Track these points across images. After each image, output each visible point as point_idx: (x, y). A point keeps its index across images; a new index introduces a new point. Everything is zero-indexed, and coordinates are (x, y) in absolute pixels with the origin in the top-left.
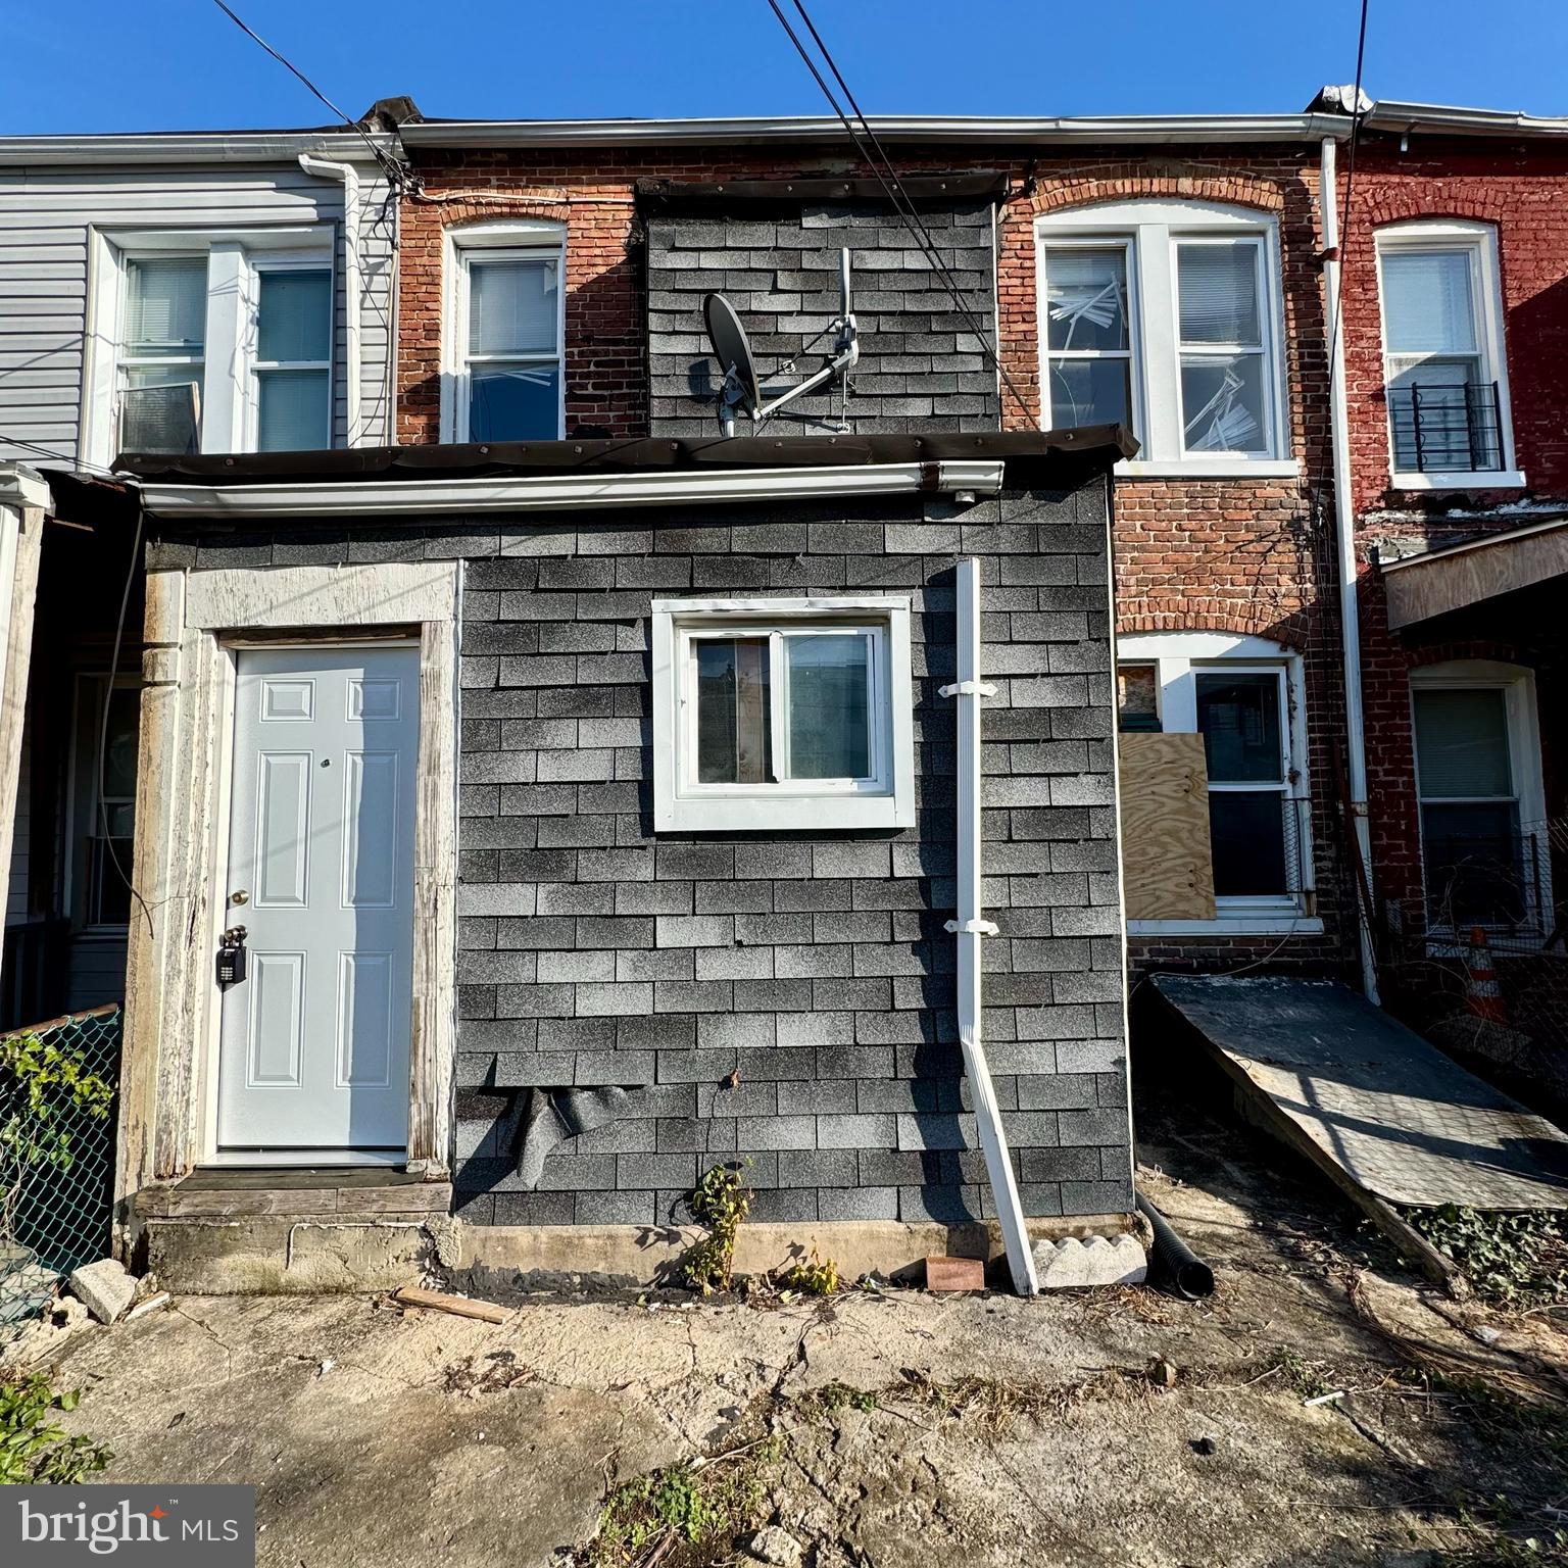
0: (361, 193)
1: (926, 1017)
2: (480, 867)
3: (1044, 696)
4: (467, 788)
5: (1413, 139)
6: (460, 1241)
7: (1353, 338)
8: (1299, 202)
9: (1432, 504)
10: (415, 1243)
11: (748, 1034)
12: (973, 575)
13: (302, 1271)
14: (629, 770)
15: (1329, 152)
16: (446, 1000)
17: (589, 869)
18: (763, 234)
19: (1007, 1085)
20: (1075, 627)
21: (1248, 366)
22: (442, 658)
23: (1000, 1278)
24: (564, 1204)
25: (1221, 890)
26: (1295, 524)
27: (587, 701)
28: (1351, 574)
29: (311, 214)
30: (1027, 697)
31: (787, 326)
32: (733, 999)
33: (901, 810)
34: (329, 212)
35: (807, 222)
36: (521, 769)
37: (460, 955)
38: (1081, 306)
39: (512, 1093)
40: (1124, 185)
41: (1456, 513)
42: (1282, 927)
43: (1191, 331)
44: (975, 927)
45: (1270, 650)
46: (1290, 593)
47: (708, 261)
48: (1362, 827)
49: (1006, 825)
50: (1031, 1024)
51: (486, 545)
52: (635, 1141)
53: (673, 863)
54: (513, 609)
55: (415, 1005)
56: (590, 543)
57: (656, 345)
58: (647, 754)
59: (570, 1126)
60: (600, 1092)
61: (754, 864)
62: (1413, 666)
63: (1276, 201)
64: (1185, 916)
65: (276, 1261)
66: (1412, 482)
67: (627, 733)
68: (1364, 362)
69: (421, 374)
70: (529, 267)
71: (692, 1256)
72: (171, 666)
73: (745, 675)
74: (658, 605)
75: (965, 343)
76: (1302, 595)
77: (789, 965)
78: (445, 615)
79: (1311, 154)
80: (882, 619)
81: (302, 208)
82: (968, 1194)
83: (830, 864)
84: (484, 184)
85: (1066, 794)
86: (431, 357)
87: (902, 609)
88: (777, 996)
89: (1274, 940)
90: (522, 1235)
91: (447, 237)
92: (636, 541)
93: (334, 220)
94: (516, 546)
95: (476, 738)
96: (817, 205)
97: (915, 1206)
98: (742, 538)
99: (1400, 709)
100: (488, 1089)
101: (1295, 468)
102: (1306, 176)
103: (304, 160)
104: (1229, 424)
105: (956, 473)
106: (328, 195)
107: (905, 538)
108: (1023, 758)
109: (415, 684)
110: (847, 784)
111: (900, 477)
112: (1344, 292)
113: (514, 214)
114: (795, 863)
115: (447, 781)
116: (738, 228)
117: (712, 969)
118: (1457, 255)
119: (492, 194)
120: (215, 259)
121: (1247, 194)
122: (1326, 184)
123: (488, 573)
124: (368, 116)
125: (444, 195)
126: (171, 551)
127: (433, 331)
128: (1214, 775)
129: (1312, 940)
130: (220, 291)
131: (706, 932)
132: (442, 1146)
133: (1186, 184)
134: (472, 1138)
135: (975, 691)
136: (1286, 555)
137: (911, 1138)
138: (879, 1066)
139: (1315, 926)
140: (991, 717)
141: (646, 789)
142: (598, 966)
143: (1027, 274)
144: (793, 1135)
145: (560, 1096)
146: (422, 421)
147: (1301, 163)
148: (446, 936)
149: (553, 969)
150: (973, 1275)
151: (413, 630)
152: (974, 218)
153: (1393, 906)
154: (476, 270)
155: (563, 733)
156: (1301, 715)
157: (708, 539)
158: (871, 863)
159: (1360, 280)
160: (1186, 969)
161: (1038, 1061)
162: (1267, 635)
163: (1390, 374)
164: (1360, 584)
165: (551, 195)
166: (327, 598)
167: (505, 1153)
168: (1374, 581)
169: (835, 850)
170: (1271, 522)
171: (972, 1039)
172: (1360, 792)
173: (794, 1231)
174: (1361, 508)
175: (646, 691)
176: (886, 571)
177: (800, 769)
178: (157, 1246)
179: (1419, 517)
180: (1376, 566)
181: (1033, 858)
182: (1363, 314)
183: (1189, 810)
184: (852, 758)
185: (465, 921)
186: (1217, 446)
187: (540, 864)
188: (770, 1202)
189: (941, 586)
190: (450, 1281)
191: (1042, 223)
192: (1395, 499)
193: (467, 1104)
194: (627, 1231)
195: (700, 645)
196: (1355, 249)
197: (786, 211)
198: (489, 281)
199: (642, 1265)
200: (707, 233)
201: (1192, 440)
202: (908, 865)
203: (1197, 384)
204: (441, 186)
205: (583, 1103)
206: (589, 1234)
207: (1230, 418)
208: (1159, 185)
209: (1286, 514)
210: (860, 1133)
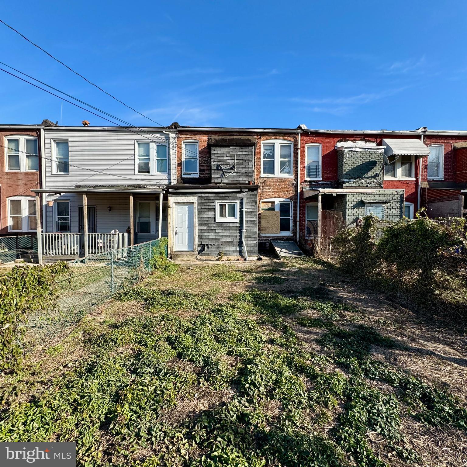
0: (172, 136)
1: (240, 239)
2: (200, 225)
3: (251, 210)
4: (199, 218)
5: (311, 133)
6: (199, 257)
7: (301, 159)
8: (296, 140)
9: (310, 182)
10: (195, 257)
11: (224, 240)
12: (245, 199)
13: (185, 259)
14: (213, 216)
15: (300, 134)
16: (197, 237)
17: (210, 225)
18: (226, 149)
19: (246, 244)
20: (254, 204)
21: (289, 162)
22: (196, 206)
23: (245, 260)
24: (208, 254)
25: (281, 231)
26: (293, 184)
27: (210, 210)
28: (299, 191)
29: (165, 139)
30: (249, 210)
31: (228, 161)
32: (223, 237)
33: (238, 220)
34: (167, 138)
35: (231, 148)
36: (204, 216)
37: (198, 233)
38: (268, 152)
39: (203, 245)
40: (273, 137)
41: (313, 183)
42: (288, 235)
43: (282, 157)
44: (244, 231)
45: (289, 200)
46: (291, 193)
47: (219, 152)
48: (298, 223)
49: (247, 222)
50: (249, 239)
51: (200, 195)
52: (214, 249)
53: (217, 225)
54: (203, 201)
55: (194, 237)
56: (209, 195)
57: (212, 163)
58: (215, 215)
59: (208, 248)
60: (211, 245)
61: (225, 225)
62: (306, 203)
63: (293, 140)
64: (276, 234)
65: (183, 258)
66: (308, 179)
67: (213, 213)
68: (303, 163)
69: (180, 161)
70: (193, 145)
71: (219, 258)
72: (171, 206)
73: (224, 208)
74: (216, 201)
75: (250, 164)
76: (293, 193)
77: (228, 234)
78: (196, 202)
79: (297, 134)
80: (237, 203)
81: (164, 138)
82: (243, 254)
83: (231, 225)
84: (188, 135)
85: (252, 219)
86: (181, 159)
87: (238, 202)
88: (226, 236)
89: (287, 237)
90: (204, 257)
91: (183, 141)
92: (214, 195)
93: (168, 140)
94: (203, 195)
95: (200, 213)
96: (232, 146)
97: (238, 254)
98: (224, 195)
99: (304, 208)
100: (201, 244)
101: (293, 177)
102: (297, 137)
103: (164, 132)
104: (286, 170)
105: (243, 190)
106: (167, 136)
107: (239, 195)
108: (249, 216)
109: (194, 208)
110: (233, 218)
111: (238, 190)
112: (301, 153)
113: (192, 139)
114: (228, 225)
115: (197, 217)
116: (223, 148)
117: (221, 234)
118: (317, 147)
119: (189, 136)
120: (151, 144)
121: (289, 139)
122: (299, 138)
123: (200, 198)
124: (172, 125)
125: (182, 136)
126: (171, 195)
127: (181, 155)
128: (281, 216)
129: (291, 237)
130: (152, 149)
131: (220, 231)
132: (197, 249)
133: (281, 137)
134: (200, 248)
135: (245, 210)
136: (291, 188)
137: (238, 249)
138: (235, 243)
139: (292, 235)
140: (247, 212)
141: (215, 218)
142: (211, 234)
143: (260, 150)
144: (228, 249)
145: (207, 245)
146: (180, 168)
147: (296, 135)
148: (197, 231)
149: (206, 234)
150: (243, 259)
151: (193, 203)
152: (251, 148)
153: (301, 232)
154: (186, 145)
155: (207, 213)
156: (292, 209)
157: (221, 195)
158: (235, 225)
159: (303, 152)
160: (276, 240)
161: (249, 242)
162: (288, 198)
163: (306, 164)
164: (300, 192)
165: (197, 137)
166: (185, 200)
167: (203, 249)
168: (302, 192)
169: (232, 224)
170: (290, 184)
171: (243, 240)
172: (298, 219)
173: (228, 256)
174: (301, 182)
175: (215, 209)
176: (237, 198)
177: (229, 216)
178: (172, 257)
179: (308, 183)
180: (303, 190)
181: (249, 225)
182: (303, 156)
183: (278, 221)
184: (234, 215)
185: (199, 230)
186: (285, 173)
187: (205, 225)
188: (225, 254)
189: (242, 200)
190: (198, 260)
191: (262, 142)
192: (305, 181)
193: (199, 246)
194: (213, 256)
195: (220, 205)
196: (303, 147)
197: (228, 146)
198: (187, 146)
199: (215, 259)
200: (219, 149)
201: (281, 172)
202: (238, 225)
203: (282, 164)
204: (182, 135)
205: (209, 245)
206: (210, 257)
207: (287, 168)
208: (277, 137)
209: (292, 183)
210: (234, 248)
